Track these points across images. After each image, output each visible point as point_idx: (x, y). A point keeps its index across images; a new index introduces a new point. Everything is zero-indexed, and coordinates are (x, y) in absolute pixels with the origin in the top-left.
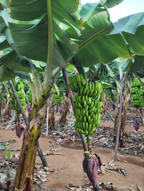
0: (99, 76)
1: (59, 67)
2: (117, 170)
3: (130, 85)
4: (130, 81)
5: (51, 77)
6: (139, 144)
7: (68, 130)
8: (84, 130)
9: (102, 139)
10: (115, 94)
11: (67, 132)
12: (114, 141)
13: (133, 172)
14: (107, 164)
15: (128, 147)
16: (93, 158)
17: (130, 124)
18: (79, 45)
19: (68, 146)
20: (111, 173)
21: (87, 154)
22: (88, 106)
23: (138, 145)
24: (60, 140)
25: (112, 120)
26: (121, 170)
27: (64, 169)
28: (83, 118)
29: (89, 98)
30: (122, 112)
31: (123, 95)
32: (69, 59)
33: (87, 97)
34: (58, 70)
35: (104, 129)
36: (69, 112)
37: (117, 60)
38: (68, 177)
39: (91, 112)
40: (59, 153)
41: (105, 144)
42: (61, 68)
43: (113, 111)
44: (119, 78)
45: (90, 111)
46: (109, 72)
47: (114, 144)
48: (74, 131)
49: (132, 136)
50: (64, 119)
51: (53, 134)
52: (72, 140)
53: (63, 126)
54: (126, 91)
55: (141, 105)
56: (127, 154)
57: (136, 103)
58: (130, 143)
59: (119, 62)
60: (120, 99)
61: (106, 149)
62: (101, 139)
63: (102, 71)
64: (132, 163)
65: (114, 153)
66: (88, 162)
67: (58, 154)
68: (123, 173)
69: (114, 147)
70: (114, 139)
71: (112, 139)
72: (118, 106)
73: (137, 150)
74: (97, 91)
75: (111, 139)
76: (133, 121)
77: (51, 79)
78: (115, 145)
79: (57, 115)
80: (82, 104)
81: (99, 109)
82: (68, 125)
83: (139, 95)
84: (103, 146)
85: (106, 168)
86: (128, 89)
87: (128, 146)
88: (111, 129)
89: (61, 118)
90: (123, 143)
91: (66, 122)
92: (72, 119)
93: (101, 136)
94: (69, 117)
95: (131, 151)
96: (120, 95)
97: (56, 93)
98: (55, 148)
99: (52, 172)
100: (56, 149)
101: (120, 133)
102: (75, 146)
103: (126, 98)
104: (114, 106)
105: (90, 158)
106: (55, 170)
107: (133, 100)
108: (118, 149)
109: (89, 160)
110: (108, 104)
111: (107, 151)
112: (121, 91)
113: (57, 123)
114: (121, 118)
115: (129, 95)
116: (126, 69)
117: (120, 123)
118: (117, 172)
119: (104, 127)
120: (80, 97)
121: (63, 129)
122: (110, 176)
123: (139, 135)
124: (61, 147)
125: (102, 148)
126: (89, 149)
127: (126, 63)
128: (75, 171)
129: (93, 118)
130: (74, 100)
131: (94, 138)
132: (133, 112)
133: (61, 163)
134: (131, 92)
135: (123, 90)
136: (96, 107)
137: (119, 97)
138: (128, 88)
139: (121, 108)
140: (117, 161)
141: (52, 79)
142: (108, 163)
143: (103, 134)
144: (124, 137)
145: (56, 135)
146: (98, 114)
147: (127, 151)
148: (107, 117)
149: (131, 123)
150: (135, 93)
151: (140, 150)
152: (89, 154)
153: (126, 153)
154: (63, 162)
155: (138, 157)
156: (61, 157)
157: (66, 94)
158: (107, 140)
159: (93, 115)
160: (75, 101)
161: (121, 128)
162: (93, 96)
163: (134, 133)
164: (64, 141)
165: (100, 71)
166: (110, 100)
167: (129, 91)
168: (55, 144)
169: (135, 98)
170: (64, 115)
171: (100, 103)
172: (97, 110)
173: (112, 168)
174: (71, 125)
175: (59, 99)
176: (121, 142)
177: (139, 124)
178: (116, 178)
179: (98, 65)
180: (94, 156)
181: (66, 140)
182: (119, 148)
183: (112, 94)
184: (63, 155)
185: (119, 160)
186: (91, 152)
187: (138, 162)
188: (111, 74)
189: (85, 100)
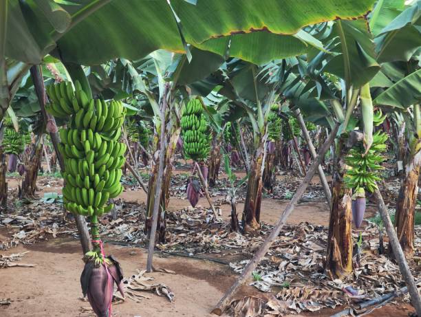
0: (112, 90)
1: (24, 62)
2: (153, 291)
3: (180, 110)
4: (181, 103)
5: (5, 84)
6: (198, 234)
7: (39, 210)
8: (85, 207)
9: (121, 227)
10: (147, 130)
11: (39, 216)
12: (148, 230)
13: (185, 292)
14: (131, 279)
15: (175, 241)
16: (104, 266)
17: (178, 193)
18: (71, 15)
19: (41, 247)
20: (140, 298)
21: (91, 257)
22: (93, 152)
23: (196, 235)
24: (22, 234)
25: (142, 185)
26: (160, 290)
27: (33, 298)
28: (83, 179)
29: (97, 133)
30: (164, 168)
31: (166, 131)
32: (51, 45)
33: (91, 132)
34: (21, 69)
35: (124, 207)
36: (42, 171)
37: (154, 55)
38: (45, 313)
39: (102, 166)
40: (19, 264)
41: (127, 238)
42: (30, 64)
43: (142, 167)
44: (158, 96)
45: (99, 163)
46: (136, 82)
47: (146, 237)
48: (54, 213)
49: (182, 219)
50: (30, 187)
51: (3, 221)
52: (52, 234)
53: (29, 203)
54: (172, 123)
55: (201, 153)
56: (173, 257)
57: (193, 147)
58: (179, 232)
59: (157, 59)
60: (159, 141)
61: (130, 248)
62: (117, 228)
63: (119, 79)
64: (184, 274)
65: (145, 256)
66: (93, 274)
67: (17, 266)
68: (166, 296)
69: (145, 244)
70: (146, 226)
71: (143, 227)
72: (156, 155)
73: (194, 246)
74: (113, 119)
75: (140, 226)
76: (186, 187)
77: (3, 90)
78: (149, 237)
79: (12, 178)
80: (81, 148)
81: (119, 158)
82: (41, 200)
83: (199, 132)
84: (121, 243)
85: (129, 288)
86: (175, 119)
87: (175, 239)
88: (140, 205)
89: (24, 184)
90: (164, 233)
91: (36, 193)
92: (48, 186)
93: (117, 221)
94: (42, 182)
95: (182, 248)
96: (160, 131)
97: (11, 127)
98: (11, 253)
99: (4, 306)
100: (14, 255)
101: (160, 212)
102: (57, 247)
103: (172, 139)
104: (145, 158)
105: (98, 266)
106: (13, 301)
107: (187, 143)
108: (155, 247)
109: (95, 270)
110: (133, 153)
111: (132, 253)
112: (163, 122)
113: (12, 197)
114: (161, 180)
115: (178, 131)
116: (173, 75)
117: (159, 191)
118: (152, 294)
119: (124, 202)
120: (75, 132)
121: (29, 210)
122: (138, 304)
123: (197, 216)
124: (25, 249)
125: (120, 247)
126: (96, 247)
127: (173, 62)
128: (60, 298)
129: (105, 179)
130: (60, 139)
131: (103, 227)
132: (186, 168)
133: (26, 284)
134: (182, 125)
135: (167, 121)
136: (112, 155)
137: (158, 136)
138: (177, 116)
139: (161, 159)
140: (151, 270)
141: (6, 89)
142: (134, 277)
143: (121, 217)
144: (168, 220)
145: (11, 223)
146: (116, 170)
147: (174, 250)
148: (130, 181)
149: (182, 191)
150: (190, 128)
151: (199, 246)
152: (96, 258)
153: (172, 254)
154: (30, 281)
155: (196, 261)
156: (26, 273)
157: (33, 127)
158: (131, 230)
159: (105, 173)
160: (64, 142)
161: (161, 203)
162: (107, 130)
163: (188, 211)
164: (32, 236)
165: (115, 78)
166: (136, 143)
167: (178, 124)
168: (9, 243)
169: (192, 138)
170: (31, 177)
171: (120, 145)
172: (115, 161)
173: (142, 288)
174: (48, 200)
175: (18, 141)
176: (161, 232)
177: (198, 192)
178: (151, 307)
179: (110, 64)
180: (107, 260)
181: (37, 233)
182: (158, 245)
183: (141, 131)
184: (31, 267)
185: (157, 269)
186: (99, 253)
187: (197, 271)
188: (140, 85)
189: (87, 139)
